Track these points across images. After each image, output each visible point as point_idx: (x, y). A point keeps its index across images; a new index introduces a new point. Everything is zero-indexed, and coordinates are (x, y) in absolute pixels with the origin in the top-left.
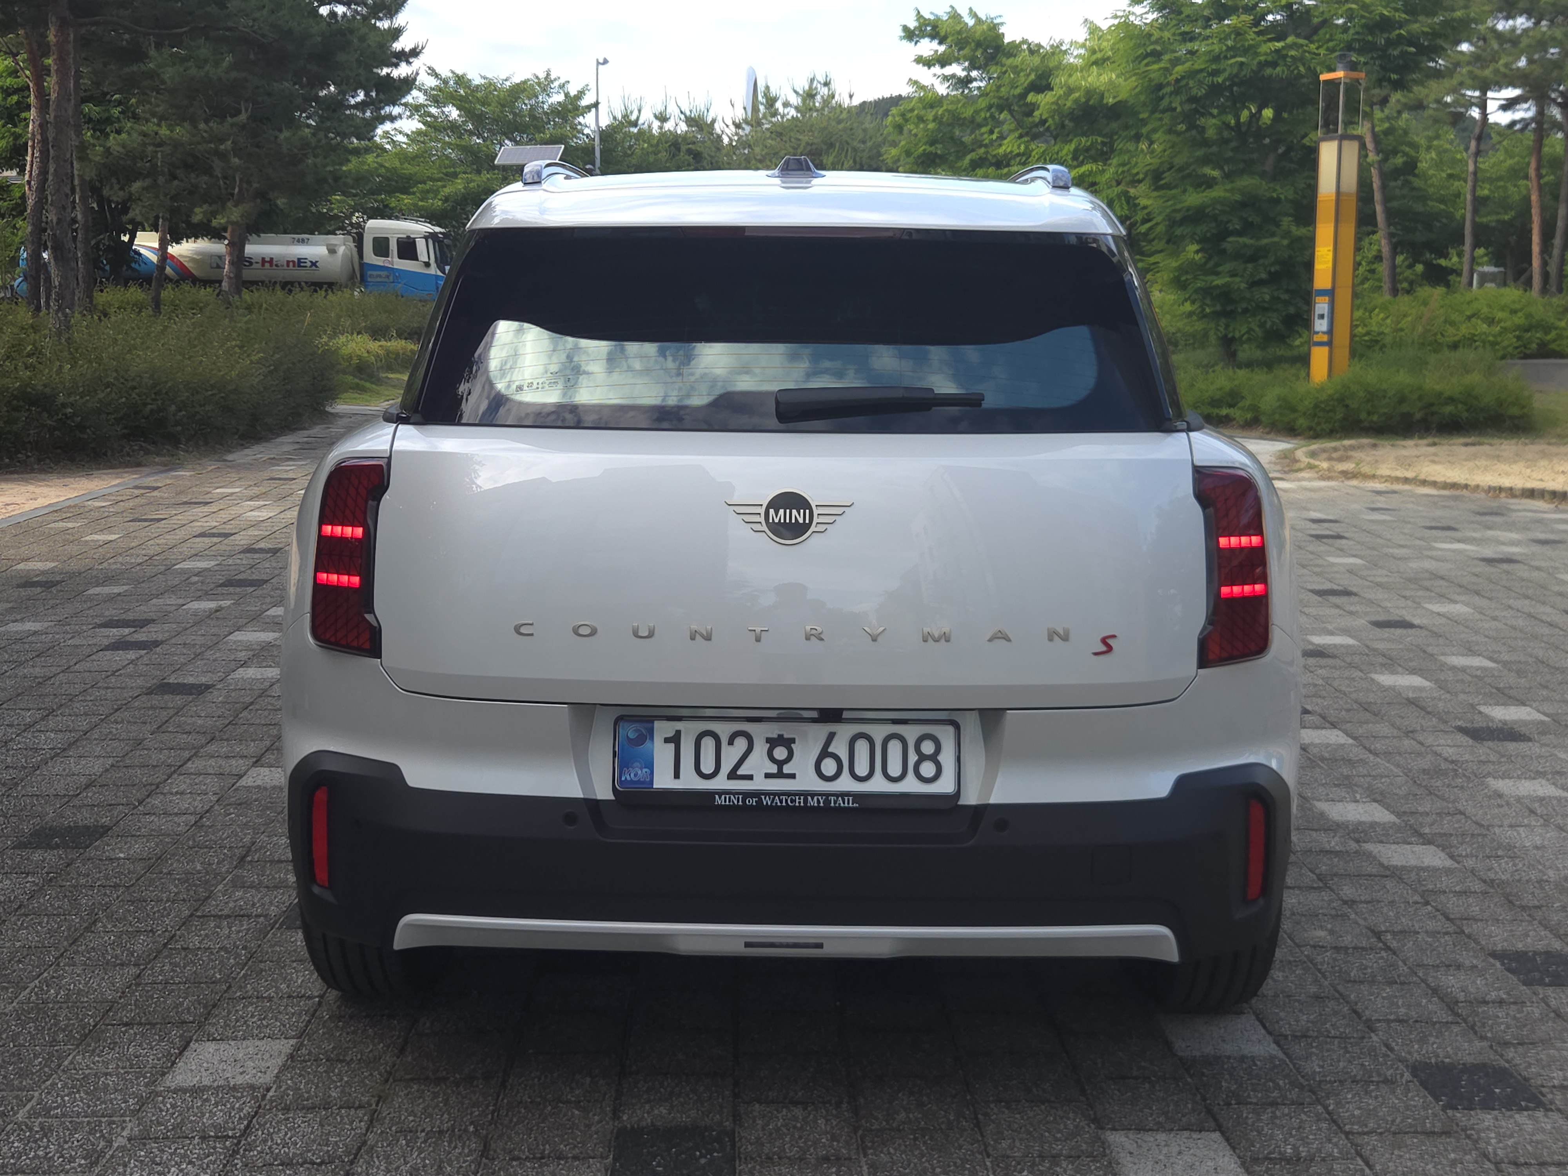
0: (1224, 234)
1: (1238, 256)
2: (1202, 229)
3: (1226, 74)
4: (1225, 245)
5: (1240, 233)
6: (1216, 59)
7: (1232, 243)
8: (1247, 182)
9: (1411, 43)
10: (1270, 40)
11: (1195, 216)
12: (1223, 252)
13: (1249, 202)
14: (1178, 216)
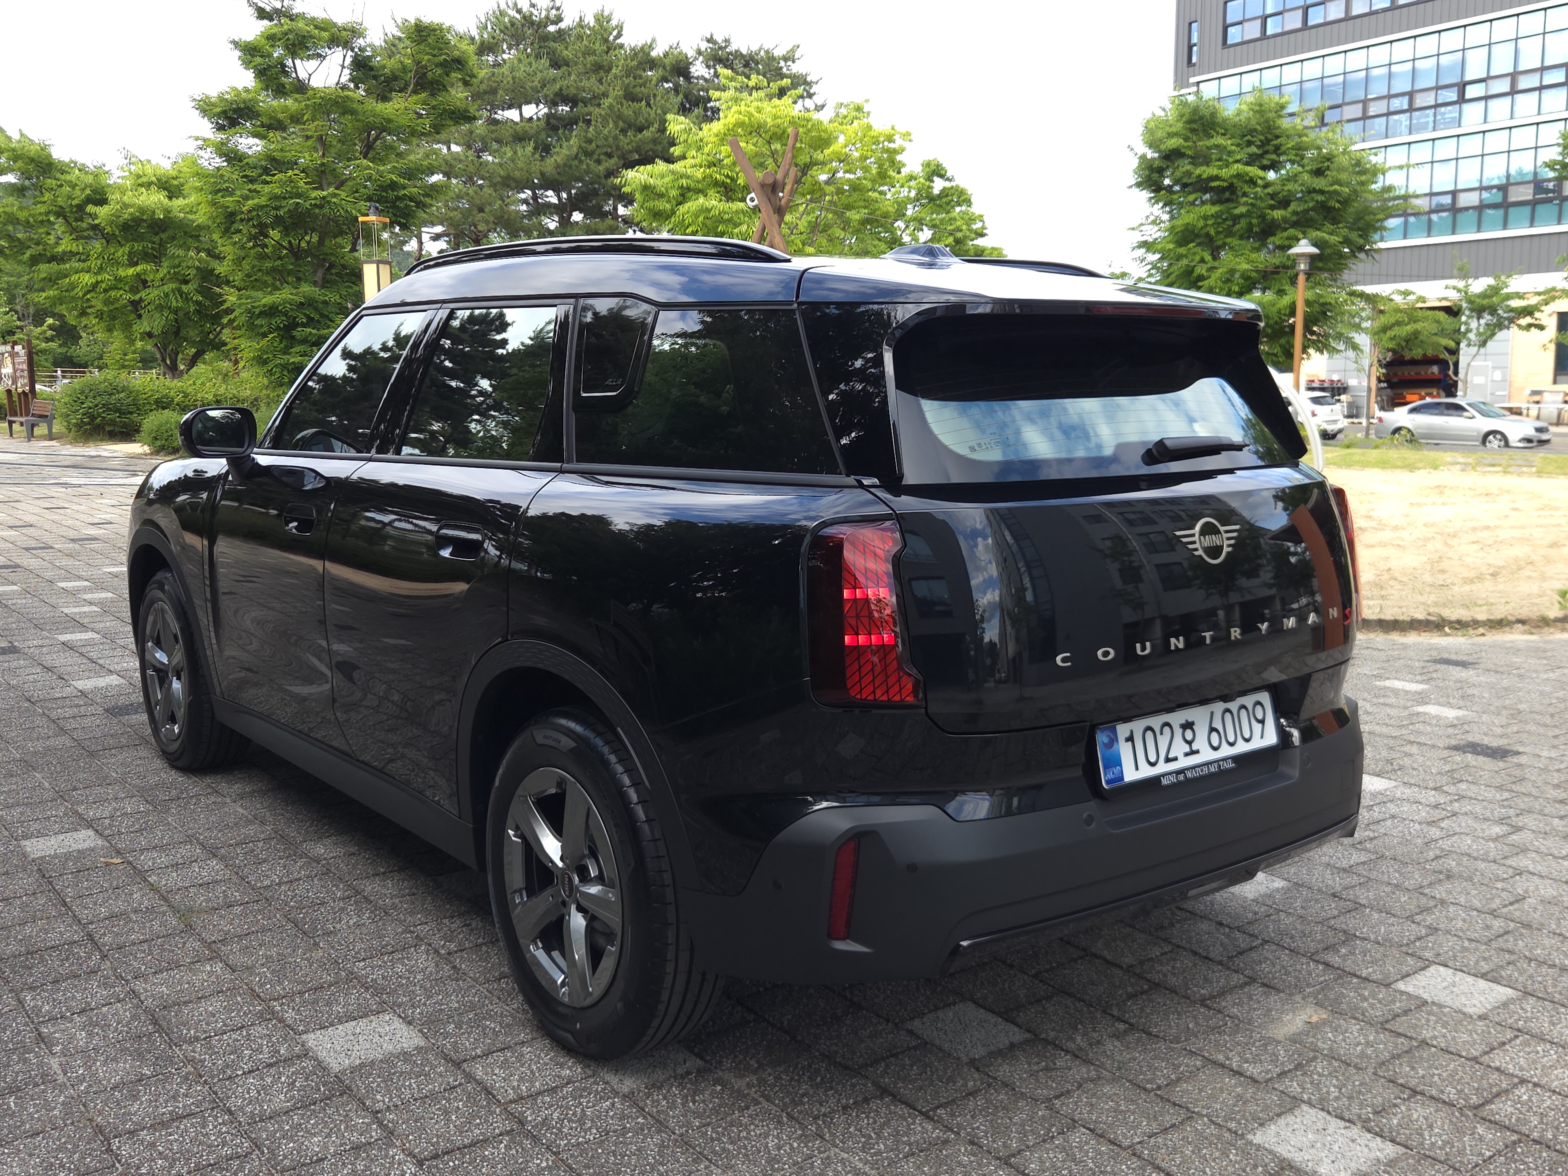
0: (293, 325)
1: (304, 341)
2: (278, 321)
3: (286, 209)
4: (295, 333)
5: (304, 325)
6: (276, 197)
7: (299, 333)
8: (306, 288)
9: (411, 200)
10: (315, 188)
11: (271, 311)
12: (293, 337)
13: (309, 303)
14: (257, 311)
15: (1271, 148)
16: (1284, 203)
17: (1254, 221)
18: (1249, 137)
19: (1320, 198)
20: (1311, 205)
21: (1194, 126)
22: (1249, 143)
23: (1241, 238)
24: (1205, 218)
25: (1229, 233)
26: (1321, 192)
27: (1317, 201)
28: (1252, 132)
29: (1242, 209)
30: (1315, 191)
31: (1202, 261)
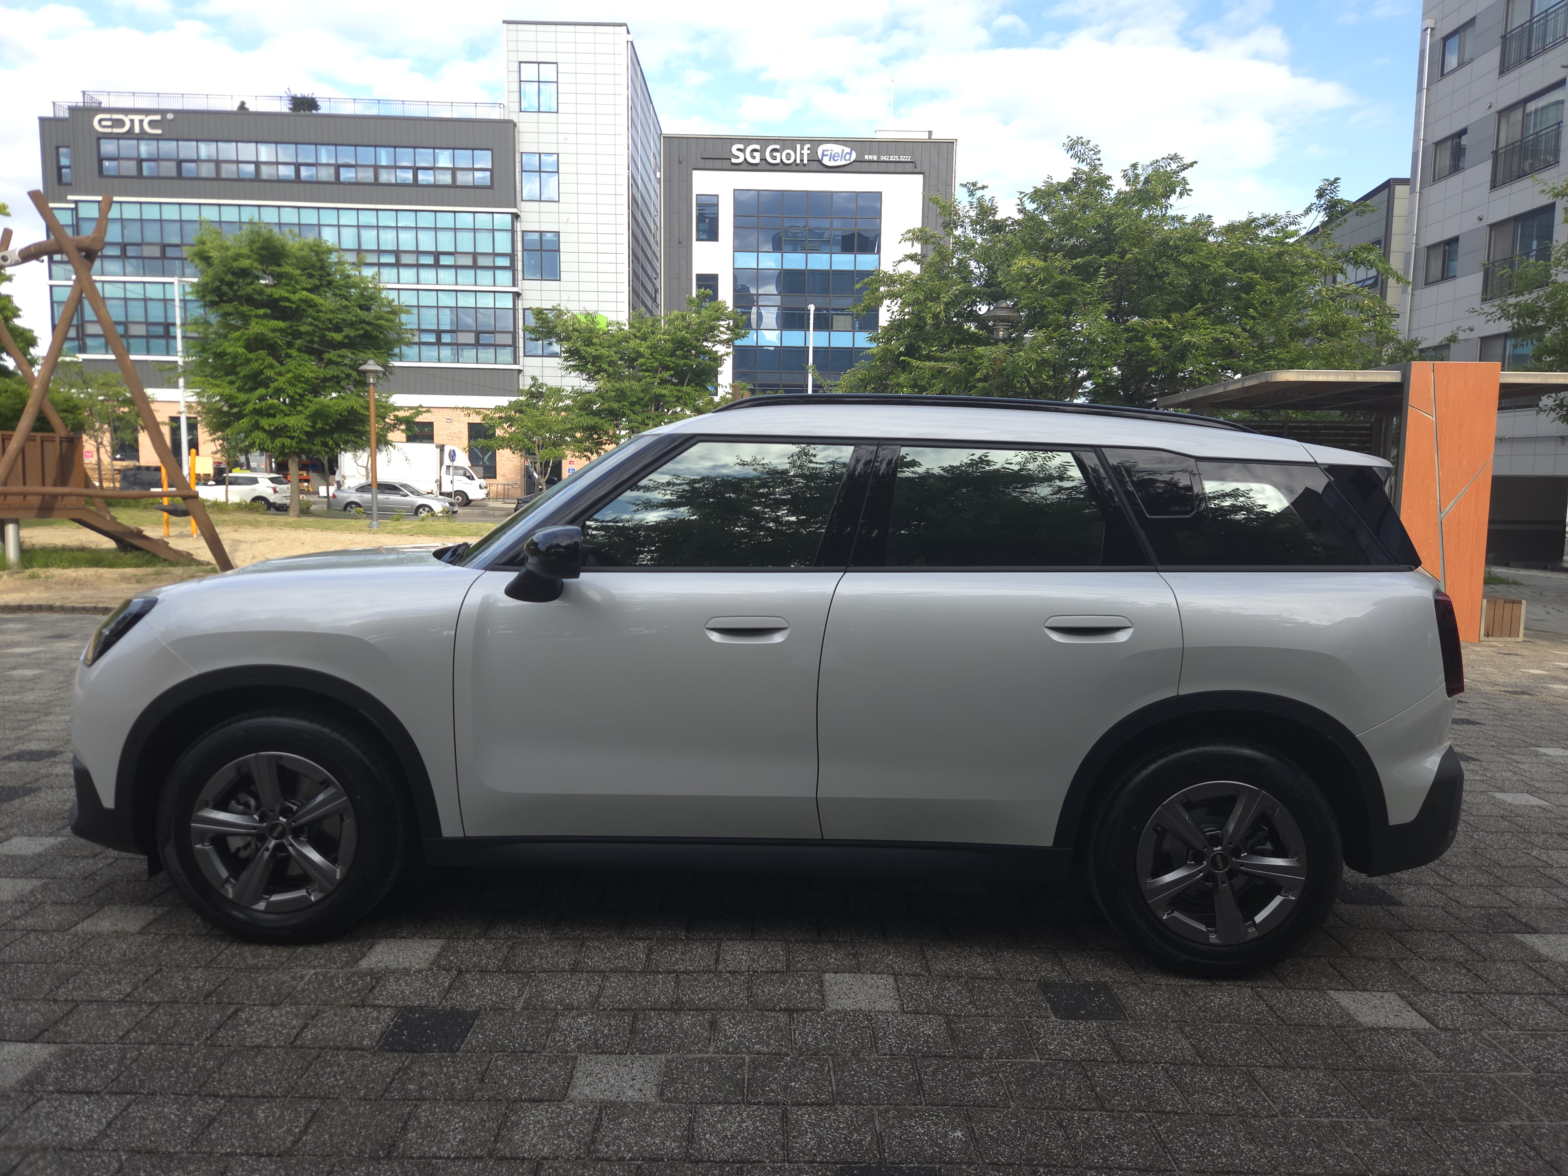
15: (324, 283)
16: (338, 329)
17: (316, 339)
18: (310, 271)
19: (368, 328)
20: (361, 332)
21: (265, 252)
22: (311, 276)
23: (299, 350)
24: (274, 330)
25: (290, 345)
26: (369, 323)
27: (366, 331)
28: (313, 267)
29: (303, 328)
30: (363, 321)
31: (271, 366)
